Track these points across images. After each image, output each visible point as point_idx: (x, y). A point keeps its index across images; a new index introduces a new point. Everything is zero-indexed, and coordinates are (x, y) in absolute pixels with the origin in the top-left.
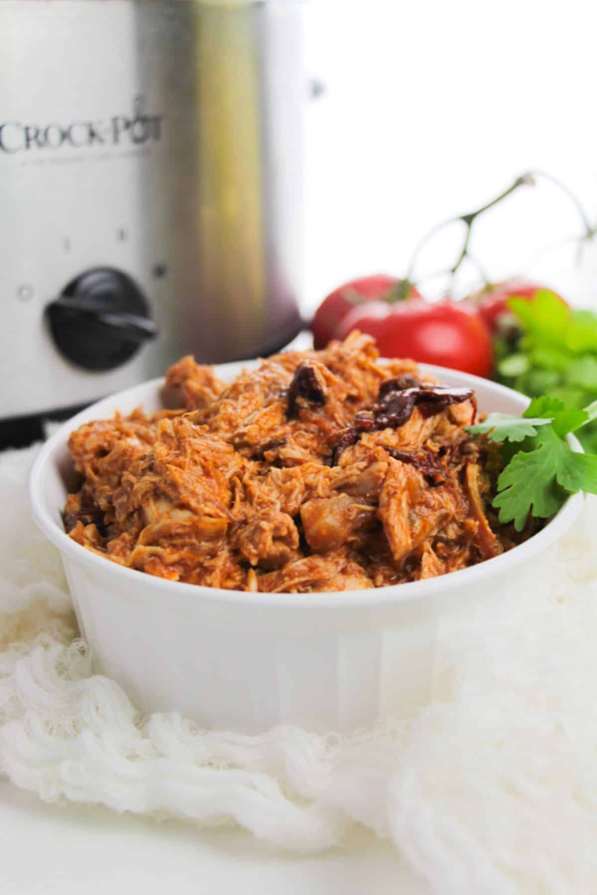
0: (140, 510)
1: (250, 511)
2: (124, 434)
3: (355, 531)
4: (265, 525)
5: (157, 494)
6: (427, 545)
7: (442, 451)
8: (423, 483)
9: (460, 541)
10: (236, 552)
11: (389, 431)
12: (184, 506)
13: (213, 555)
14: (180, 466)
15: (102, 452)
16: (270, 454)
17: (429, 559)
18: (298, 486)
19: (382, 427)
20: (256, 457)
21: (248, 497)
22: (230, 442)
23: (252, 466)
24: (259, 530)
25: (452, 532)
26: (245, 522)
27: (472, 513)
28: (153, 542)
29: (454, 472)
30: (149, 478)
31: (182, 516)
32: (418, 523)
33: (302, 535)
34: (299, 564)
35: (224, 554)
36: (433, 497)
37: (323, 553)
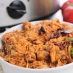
0: (10, 51)
1: (28, 52)
2: (12, 36)
3: (46, 57)
4: (30, 55)
5: (13, 48)
6: (59, 60)
7: (64, 43)
8: (59, 49)
9: (66, 60)
10: (25, 59)
11: (55, 39)
12: (17, 51)
13: (21, 60)
14: (17, 44)
15: (8, 39)
16: (34, 42)
17: (59, 63)
18: (37, 48)
19: (54, 38)
20: (32, 42)
21: (29, 50)
22: (27, 40)
23: (31, 44)
24: (29, 56)
25: (64, 58)
26: (27, 54)
27: (68, 55)
28: (11, 57)
29: (66, 47)
30: (12, 45)
31: (16, 53)
32: (57, 56)
33: (36, 57)
34: (35, 62)
35: (23, 60)
36: (61, 52)
37: (40, 60)
